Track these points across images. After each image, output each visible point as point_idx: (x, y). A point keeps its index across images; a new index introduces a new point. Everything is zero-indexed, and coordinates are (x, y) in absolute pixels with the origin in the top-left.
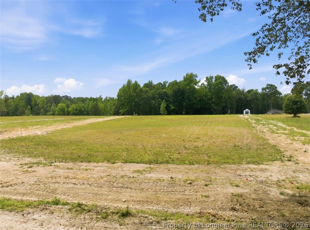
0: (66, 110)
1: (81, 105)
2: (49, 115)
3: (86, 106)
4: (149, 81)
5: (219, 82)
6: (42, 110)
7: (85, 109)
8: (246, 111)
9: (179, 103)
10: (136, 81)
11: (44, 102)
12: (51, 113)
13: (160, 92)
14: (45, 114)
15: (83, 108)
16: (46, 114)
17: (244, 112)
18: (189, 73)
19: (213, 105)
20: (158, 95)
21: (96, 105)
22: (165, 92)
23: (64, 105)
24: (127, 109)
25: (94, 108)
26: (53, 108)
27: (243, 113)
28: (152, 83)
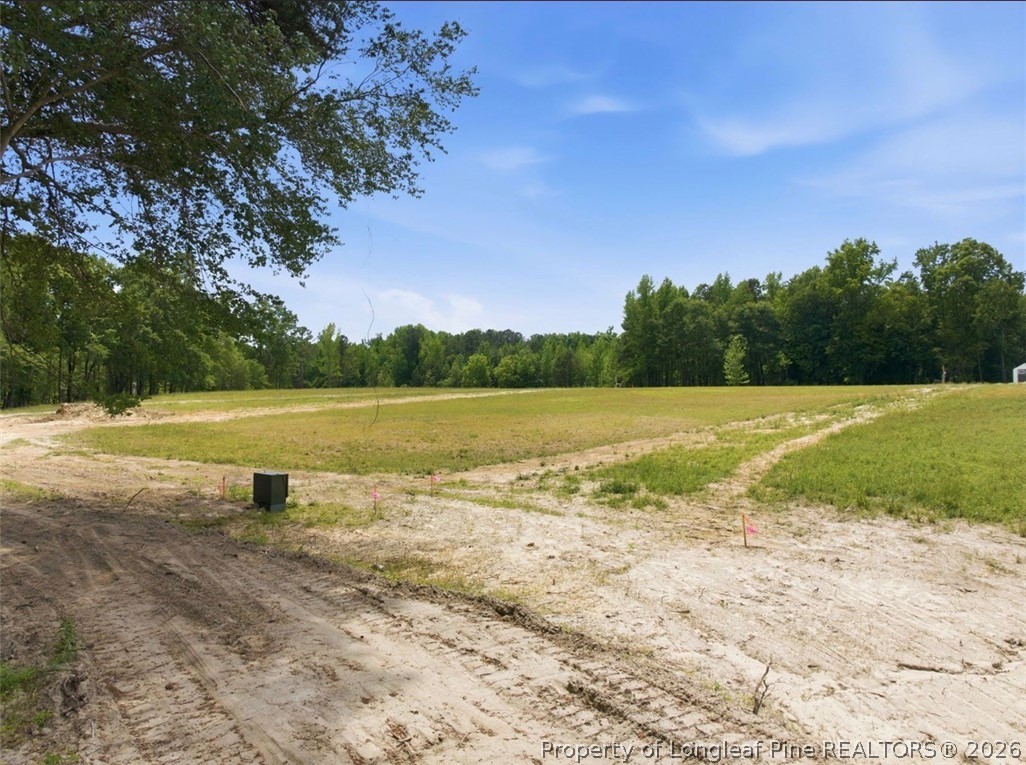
0: (488, 373)
1: (527, 356)
2: (445, 386)
3: (544, 359)
4: (720, 276)
5: (962, 265)
6: (429, 373)
7: (538, 370)
8: (1020, 371)
9: (811, 343)
10: (667, 280)
11: (438, 351)
12: (448, 380)
13: (743, 311)
14: (435, 385)
15: (532, 367)
16: (439, 383)
17: (1016, 372)
18: (852, 241)
19: (936, 349)
20: (735, 321)
21: (569, 356)
22: (762, 312)
23: (483, 359)
24: (638, 367)
25: (563, 365)
26: (455, 366)
27: (1010, 380)
28: (727, 280)
